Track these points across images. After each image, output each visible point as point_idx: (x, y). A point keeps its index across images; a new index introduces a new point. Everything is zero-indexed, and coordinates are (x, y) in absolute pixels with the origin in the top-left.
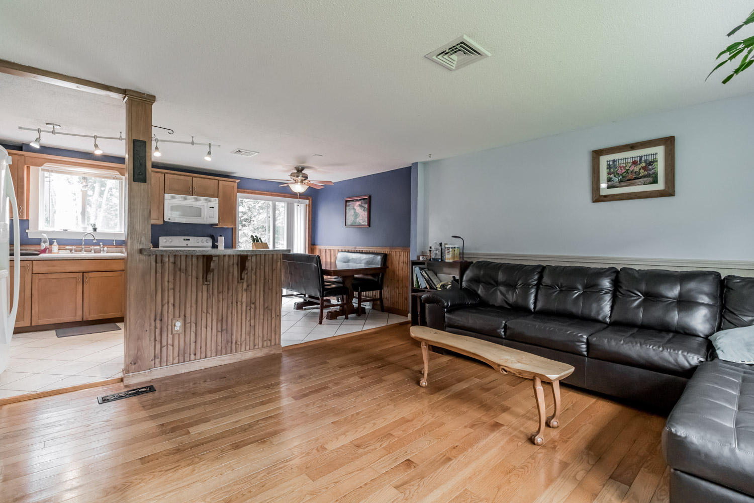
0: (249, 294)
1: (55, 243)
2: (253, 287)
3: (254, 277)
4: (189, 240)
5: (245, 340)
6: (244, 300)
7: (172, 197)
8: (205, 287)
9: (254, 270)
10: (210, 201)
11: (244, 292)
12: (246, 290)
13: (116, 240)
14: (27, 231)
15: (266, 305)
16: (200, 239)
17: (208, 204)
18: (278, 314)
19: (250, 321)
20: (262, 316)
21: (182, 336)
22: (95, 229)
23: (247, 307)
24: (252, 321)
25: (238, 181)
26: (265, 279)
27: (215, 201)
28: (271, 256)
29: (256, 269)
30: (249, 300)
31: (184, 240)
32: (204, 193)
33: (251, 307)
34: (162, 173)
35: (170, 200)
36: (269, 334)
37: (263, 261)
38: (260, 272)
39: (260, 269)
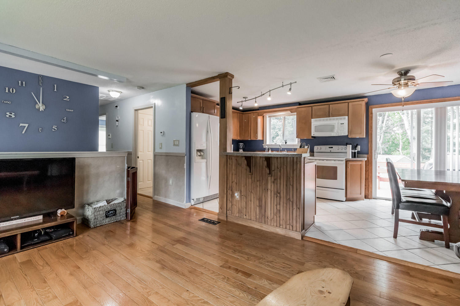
0: (276, 185)
1: (270, 150)
2: (279, 180)
3: (279, 174)
4: (332, 148)
5: (274, 218)
6: (272, 189)
7: (315, 121)
8: (250, 176)
9: (279, 168)
10: (341, 119)
11: (272, 184)
12: (274, 182)
13: (294, 148)
14: (263, 145)
15: (288, 197)
16: (340, 147)
17: (339, 121)
18: (299, 207)
19: (276, 205)
20: (285, 204)
21: (240, 202)
22: (286, 143)
23: (274, 194)
24: (278, 206)
25: (366, 100)
26: (287, 176)
27: (345, 119)
28: (291, 159)
29: (280, 168)
30: (276, 190)
31: (329, 148)
32: (338, 114)
33: (277, 195)
34: (310, 106)
35: (315, 123)
36: (291, 221)
37: (285, 162)
38: (284, 170)
39: (283, 168)
